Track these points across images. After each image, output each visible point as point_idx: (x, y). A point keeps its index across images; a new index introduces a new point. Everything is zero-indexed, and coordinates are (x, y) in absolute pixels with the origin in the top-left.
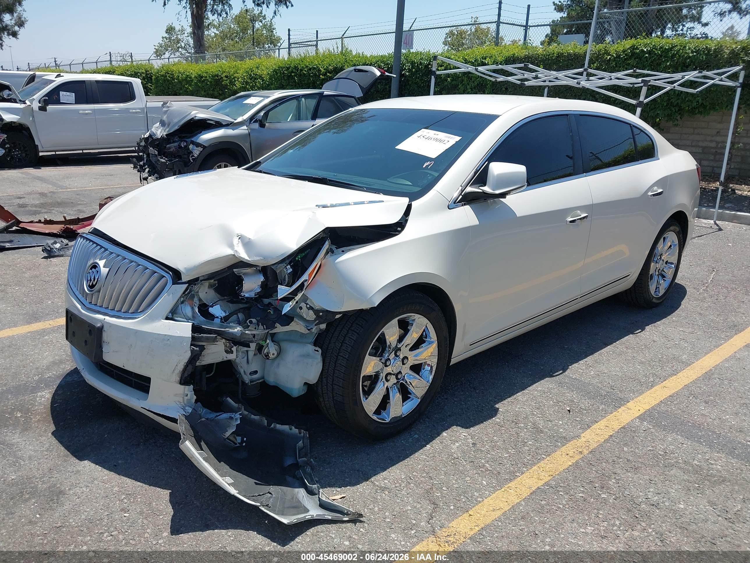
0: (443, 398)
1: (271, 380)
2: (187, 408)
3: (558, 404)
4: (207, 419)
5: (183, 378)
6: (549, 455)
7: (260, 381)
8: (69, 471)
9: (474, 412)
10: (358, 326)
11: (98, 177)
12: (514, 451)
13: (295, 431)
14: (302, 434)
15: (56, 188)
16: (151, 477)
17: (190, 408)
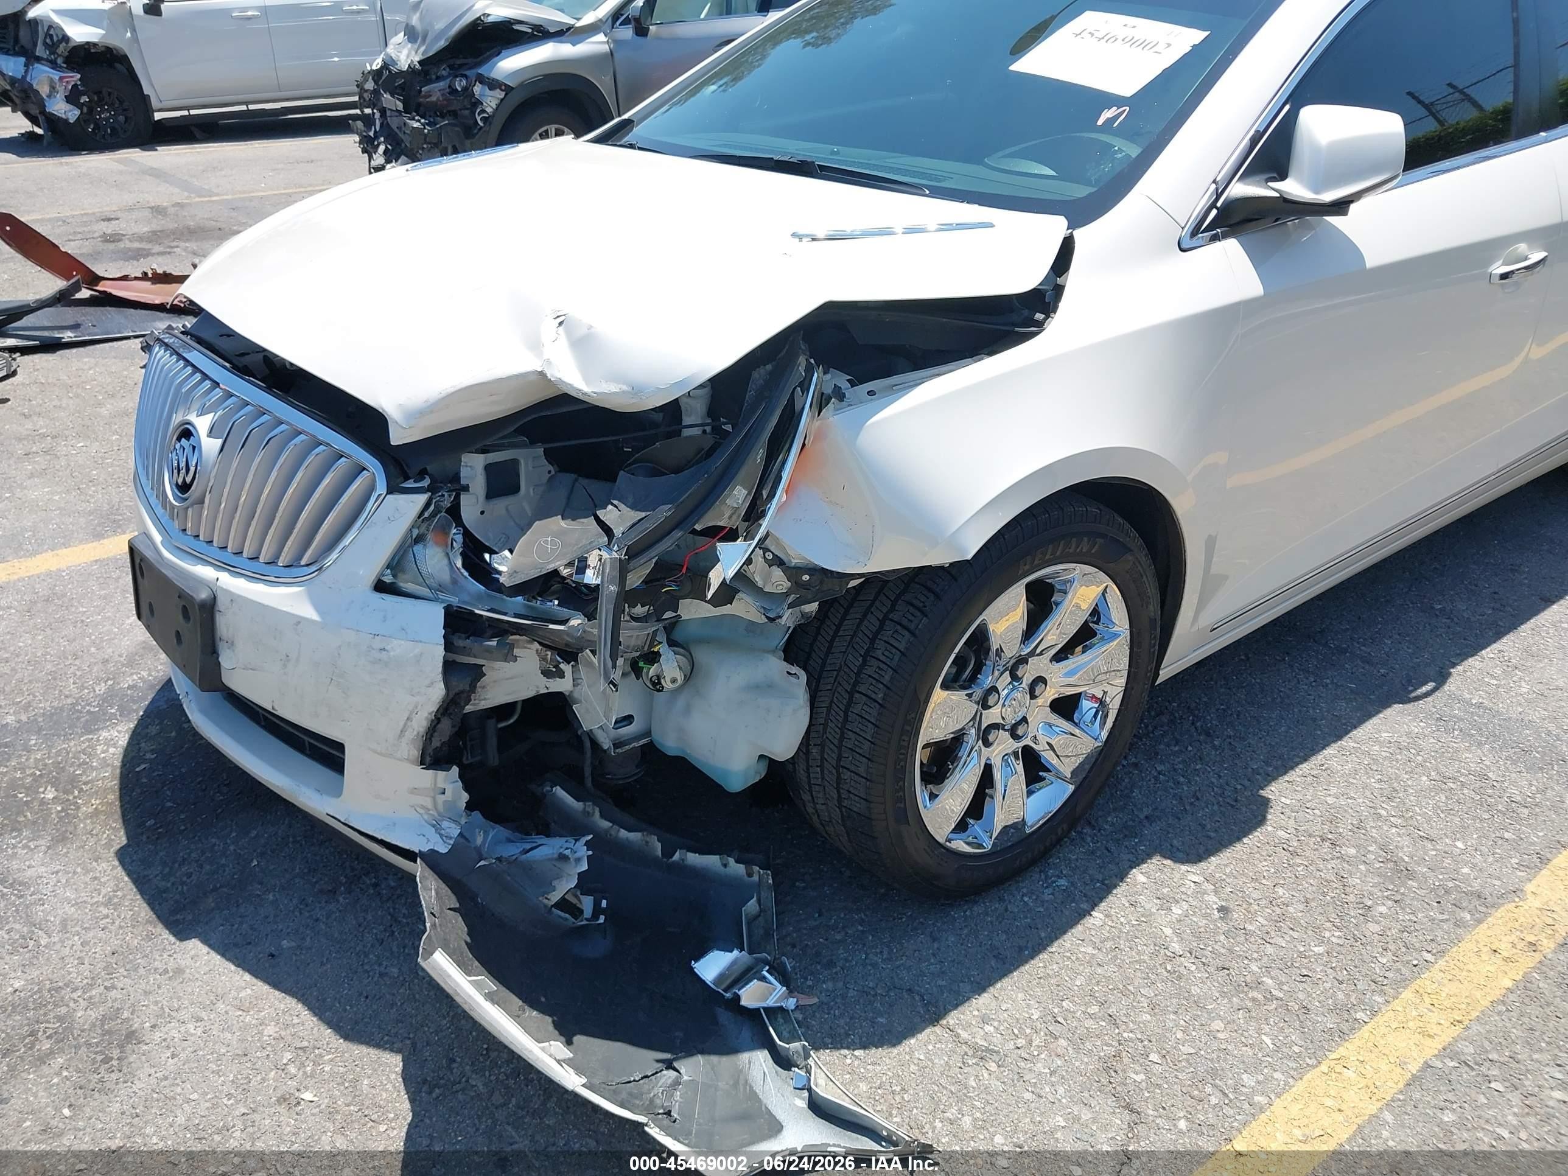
0: (1125, 763)
1: (670, 743)
2: (445, 824)
3: (1443, 786)
4: (499, 859)
5: (430, 751)
6: (1442, 953)
7: (641, 743)
8: (156, 969)
9: (1216, 807)
10: (912, 609)
11: (280, 166)
12: (1339, 937)
13: (737, 869)
14: (756, 878)
15: (186, 194)
16: (361, 994)
17: (453, 825)
